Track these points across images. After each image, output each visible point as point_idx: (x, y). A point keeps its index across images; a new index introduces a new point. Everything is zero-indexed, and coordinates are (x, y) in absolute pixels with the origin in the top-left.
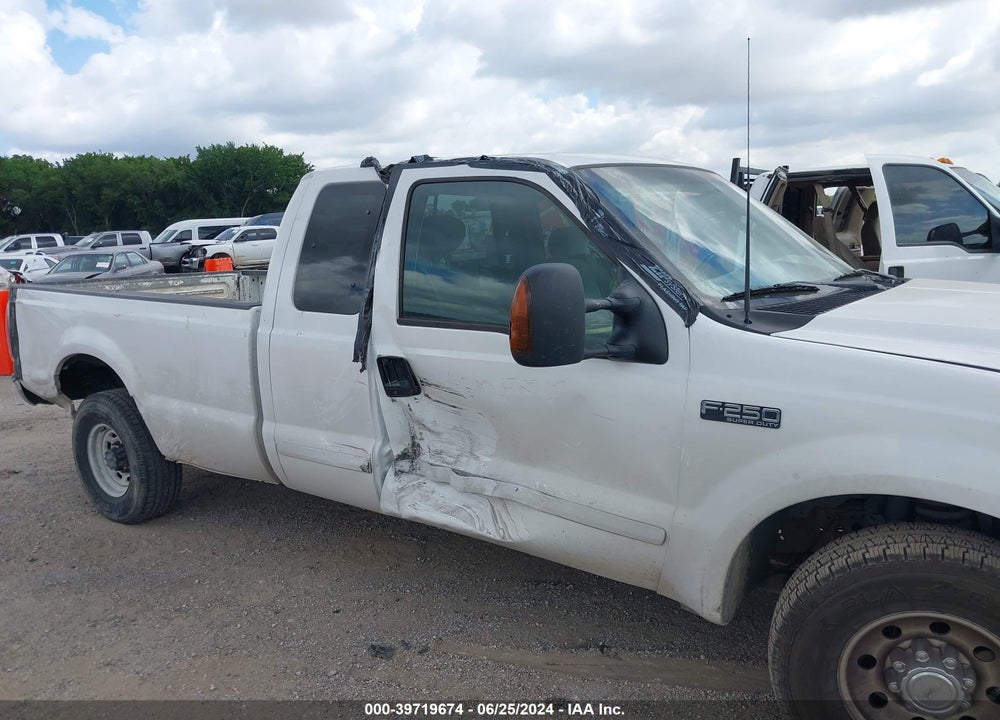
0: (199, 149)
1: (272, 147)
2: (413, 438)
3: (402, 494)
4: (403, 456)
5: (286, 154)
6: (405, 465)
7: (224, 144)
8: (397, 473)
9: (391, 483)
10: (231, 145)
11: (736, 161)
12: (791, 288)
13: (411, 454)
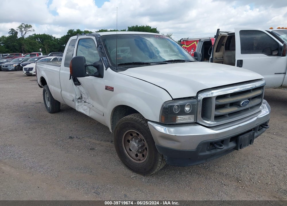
0: (128, 27)
1: (148, 26)
2: (81, 95)
3: (79, 106)
4: (79, 98)
5: (152, 28)
6: (79, 100)
7: (135, 26)
8: (78, 102)
9: (77, 104)
10: (137, 26)
11: (218, 30)
12: (139, 63)
13: (81, 98)
